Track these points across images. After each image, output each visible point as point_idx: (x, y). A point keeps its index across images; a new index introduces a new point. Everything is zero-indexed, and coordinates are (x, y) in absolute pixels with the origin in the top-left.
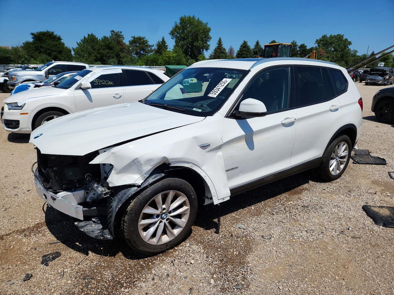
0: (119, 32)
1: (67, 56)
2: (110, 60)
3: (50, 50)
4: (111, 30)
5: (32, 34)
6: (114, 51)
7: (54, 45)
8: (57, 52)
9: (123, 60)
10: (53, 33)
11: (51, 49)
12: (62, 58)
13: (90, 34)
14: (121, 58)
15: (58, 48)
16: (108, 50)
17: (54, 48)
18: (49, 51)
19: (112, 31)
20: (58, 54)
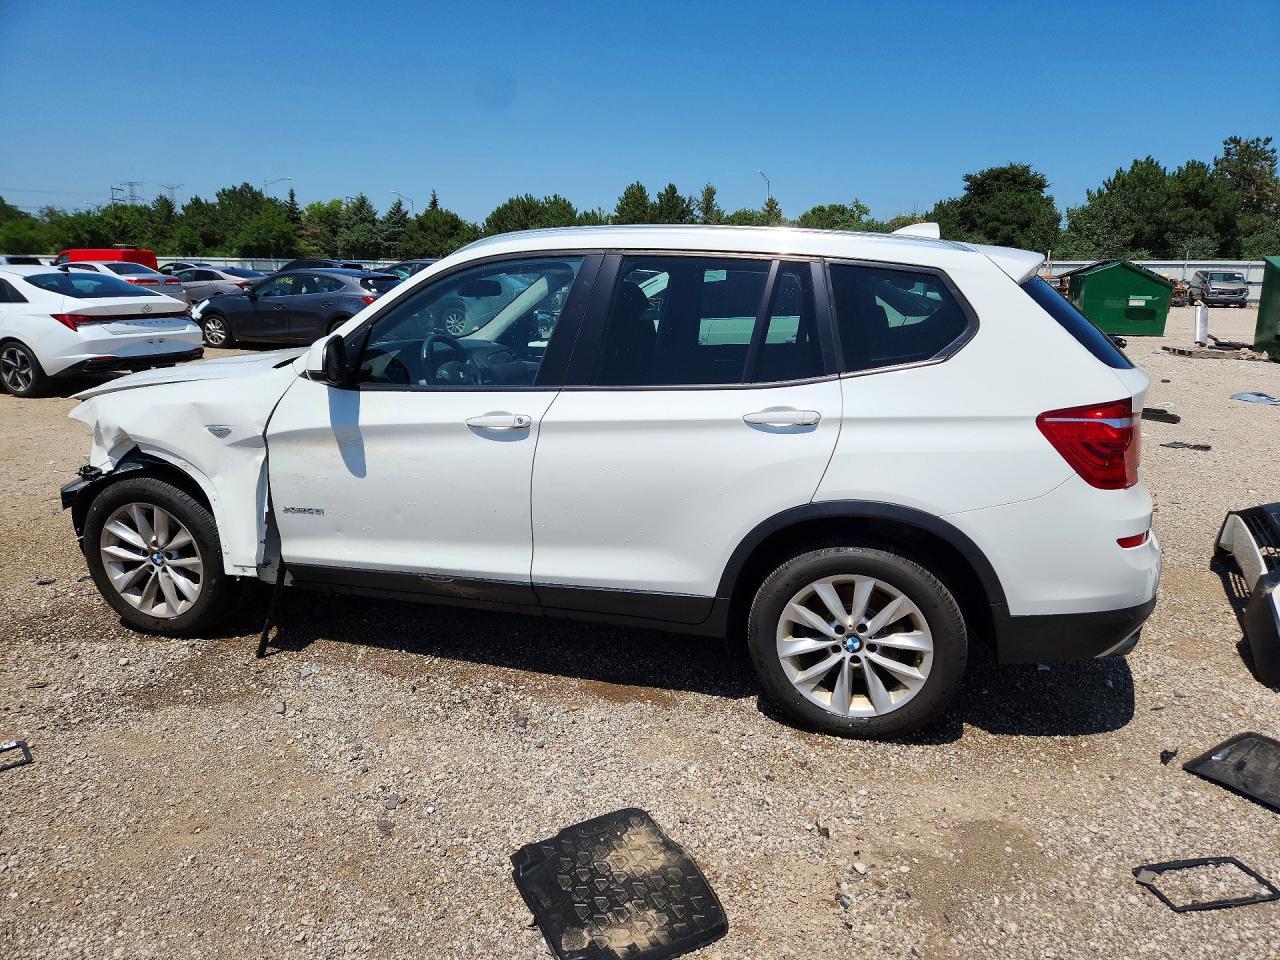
0: (1258, 140)
1: (1041, 237)
2: (1188, 244)
3: (999, 220)
4: (1226, 138)
5: (968, 178)
6: (1215, 209)
7: (1013, 206)
8: (1015, 226)
9: (1246, 242)
10: (1026, 169)
11: (1002, 217)
12: (1023, 242)
13: (1144, 160)
14: (1239, 232)
15: (1024, 211)
16: (1191, 209)
17: (1010, 215)
18: (995, 223)
19: (1230, 139)
20: (1018, 232)
